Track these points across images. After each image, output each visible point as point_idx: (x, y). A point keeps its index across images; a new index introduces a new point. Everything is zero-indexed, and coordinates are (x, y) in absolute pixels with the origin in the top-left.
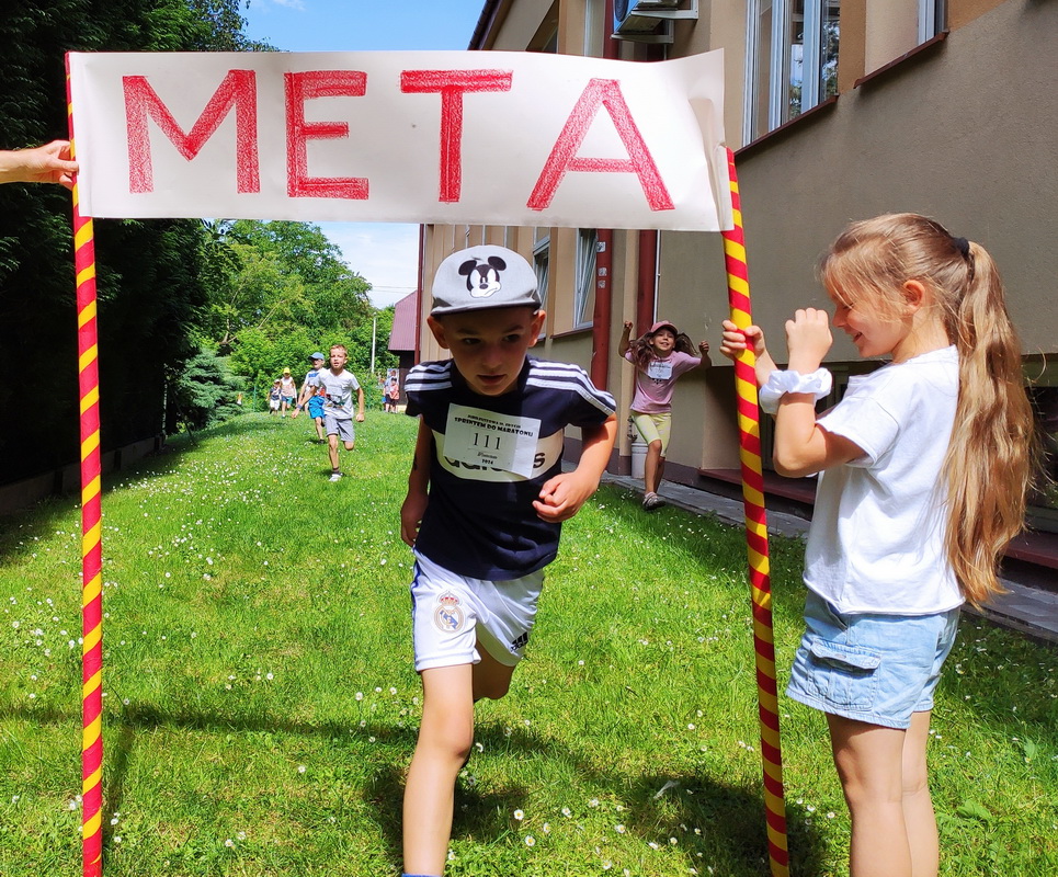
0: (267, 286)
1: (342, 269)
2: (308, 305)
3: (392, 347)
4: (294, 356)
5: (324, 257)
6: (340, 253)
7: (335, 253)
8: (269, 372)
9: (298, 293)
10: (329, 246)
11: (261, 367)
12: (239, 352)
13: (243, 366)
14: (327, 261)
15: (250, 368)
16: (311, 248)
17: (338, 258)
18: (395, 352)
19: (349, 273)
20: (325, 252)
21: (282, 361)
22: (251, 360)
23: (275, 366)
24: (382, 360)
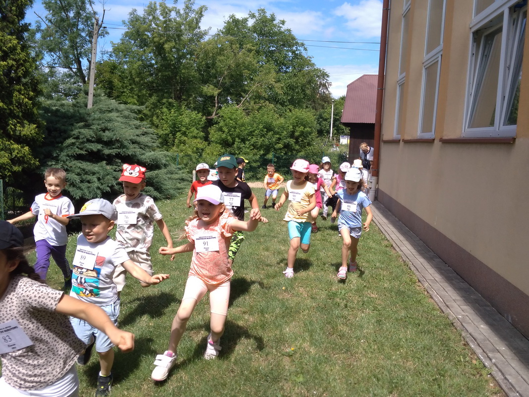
0: (246, 73)
1: (307, 62)
2: (279, 89)
3: (344, 120)
4: (264, 127)
5: (293, 52)
6: (305, 49)
7: (302, 49)
8: (243, 141)
9: (271, 78)
10: (297, 43)
11: (238, 136)
12: (220, 124)
13: (224, 136)
14: (296, 56)
15: (229, 138)
16: (284, 45)
17: (304, 54)
18: (346, 125)
19: (313, 65)
20: (294, 48)
21: (254, 131)
22: (229, 131)
23: (249, 135)
24: (337, 130)
